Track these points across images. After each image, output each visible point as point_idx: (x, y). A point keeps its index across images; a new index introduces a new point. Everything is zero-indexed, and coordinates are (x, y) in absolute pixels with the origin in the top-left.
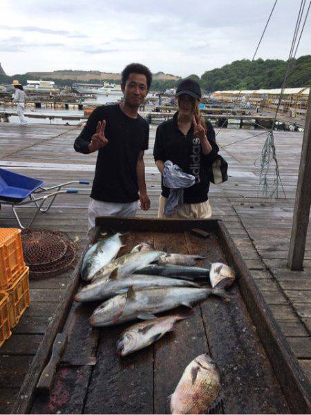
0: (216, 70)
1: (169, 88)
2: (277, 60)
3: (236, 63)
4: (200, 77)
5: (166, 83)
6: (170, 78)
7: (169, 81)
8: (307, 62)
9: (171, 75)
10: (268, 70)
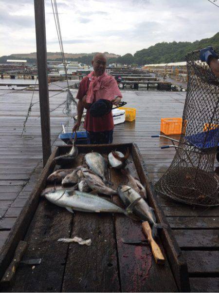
0: (144, 50)
1: (111, 63)
2: (186, 42)
3: (158, 45)
4: (133, 55)
5: (110, 60)
6: (112, 56)
7: (112, 58)
8: (206, 43)
9: (113, 54)
10: (180, 50)
